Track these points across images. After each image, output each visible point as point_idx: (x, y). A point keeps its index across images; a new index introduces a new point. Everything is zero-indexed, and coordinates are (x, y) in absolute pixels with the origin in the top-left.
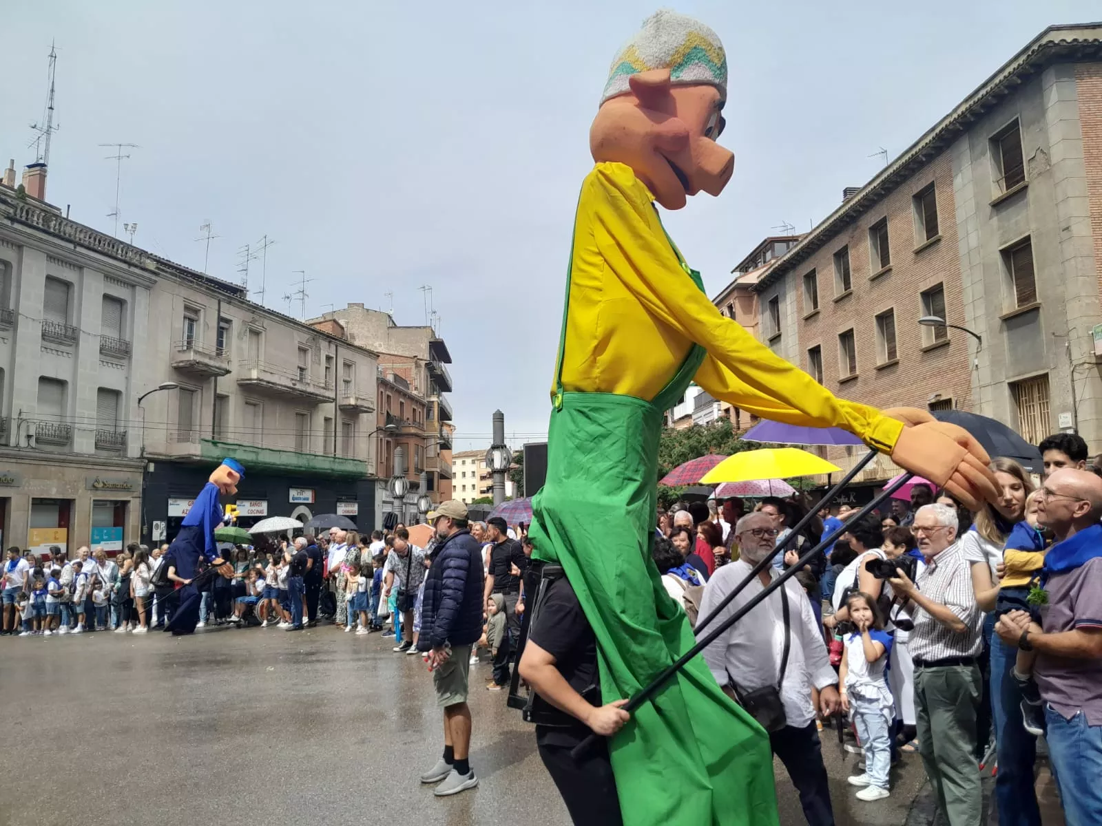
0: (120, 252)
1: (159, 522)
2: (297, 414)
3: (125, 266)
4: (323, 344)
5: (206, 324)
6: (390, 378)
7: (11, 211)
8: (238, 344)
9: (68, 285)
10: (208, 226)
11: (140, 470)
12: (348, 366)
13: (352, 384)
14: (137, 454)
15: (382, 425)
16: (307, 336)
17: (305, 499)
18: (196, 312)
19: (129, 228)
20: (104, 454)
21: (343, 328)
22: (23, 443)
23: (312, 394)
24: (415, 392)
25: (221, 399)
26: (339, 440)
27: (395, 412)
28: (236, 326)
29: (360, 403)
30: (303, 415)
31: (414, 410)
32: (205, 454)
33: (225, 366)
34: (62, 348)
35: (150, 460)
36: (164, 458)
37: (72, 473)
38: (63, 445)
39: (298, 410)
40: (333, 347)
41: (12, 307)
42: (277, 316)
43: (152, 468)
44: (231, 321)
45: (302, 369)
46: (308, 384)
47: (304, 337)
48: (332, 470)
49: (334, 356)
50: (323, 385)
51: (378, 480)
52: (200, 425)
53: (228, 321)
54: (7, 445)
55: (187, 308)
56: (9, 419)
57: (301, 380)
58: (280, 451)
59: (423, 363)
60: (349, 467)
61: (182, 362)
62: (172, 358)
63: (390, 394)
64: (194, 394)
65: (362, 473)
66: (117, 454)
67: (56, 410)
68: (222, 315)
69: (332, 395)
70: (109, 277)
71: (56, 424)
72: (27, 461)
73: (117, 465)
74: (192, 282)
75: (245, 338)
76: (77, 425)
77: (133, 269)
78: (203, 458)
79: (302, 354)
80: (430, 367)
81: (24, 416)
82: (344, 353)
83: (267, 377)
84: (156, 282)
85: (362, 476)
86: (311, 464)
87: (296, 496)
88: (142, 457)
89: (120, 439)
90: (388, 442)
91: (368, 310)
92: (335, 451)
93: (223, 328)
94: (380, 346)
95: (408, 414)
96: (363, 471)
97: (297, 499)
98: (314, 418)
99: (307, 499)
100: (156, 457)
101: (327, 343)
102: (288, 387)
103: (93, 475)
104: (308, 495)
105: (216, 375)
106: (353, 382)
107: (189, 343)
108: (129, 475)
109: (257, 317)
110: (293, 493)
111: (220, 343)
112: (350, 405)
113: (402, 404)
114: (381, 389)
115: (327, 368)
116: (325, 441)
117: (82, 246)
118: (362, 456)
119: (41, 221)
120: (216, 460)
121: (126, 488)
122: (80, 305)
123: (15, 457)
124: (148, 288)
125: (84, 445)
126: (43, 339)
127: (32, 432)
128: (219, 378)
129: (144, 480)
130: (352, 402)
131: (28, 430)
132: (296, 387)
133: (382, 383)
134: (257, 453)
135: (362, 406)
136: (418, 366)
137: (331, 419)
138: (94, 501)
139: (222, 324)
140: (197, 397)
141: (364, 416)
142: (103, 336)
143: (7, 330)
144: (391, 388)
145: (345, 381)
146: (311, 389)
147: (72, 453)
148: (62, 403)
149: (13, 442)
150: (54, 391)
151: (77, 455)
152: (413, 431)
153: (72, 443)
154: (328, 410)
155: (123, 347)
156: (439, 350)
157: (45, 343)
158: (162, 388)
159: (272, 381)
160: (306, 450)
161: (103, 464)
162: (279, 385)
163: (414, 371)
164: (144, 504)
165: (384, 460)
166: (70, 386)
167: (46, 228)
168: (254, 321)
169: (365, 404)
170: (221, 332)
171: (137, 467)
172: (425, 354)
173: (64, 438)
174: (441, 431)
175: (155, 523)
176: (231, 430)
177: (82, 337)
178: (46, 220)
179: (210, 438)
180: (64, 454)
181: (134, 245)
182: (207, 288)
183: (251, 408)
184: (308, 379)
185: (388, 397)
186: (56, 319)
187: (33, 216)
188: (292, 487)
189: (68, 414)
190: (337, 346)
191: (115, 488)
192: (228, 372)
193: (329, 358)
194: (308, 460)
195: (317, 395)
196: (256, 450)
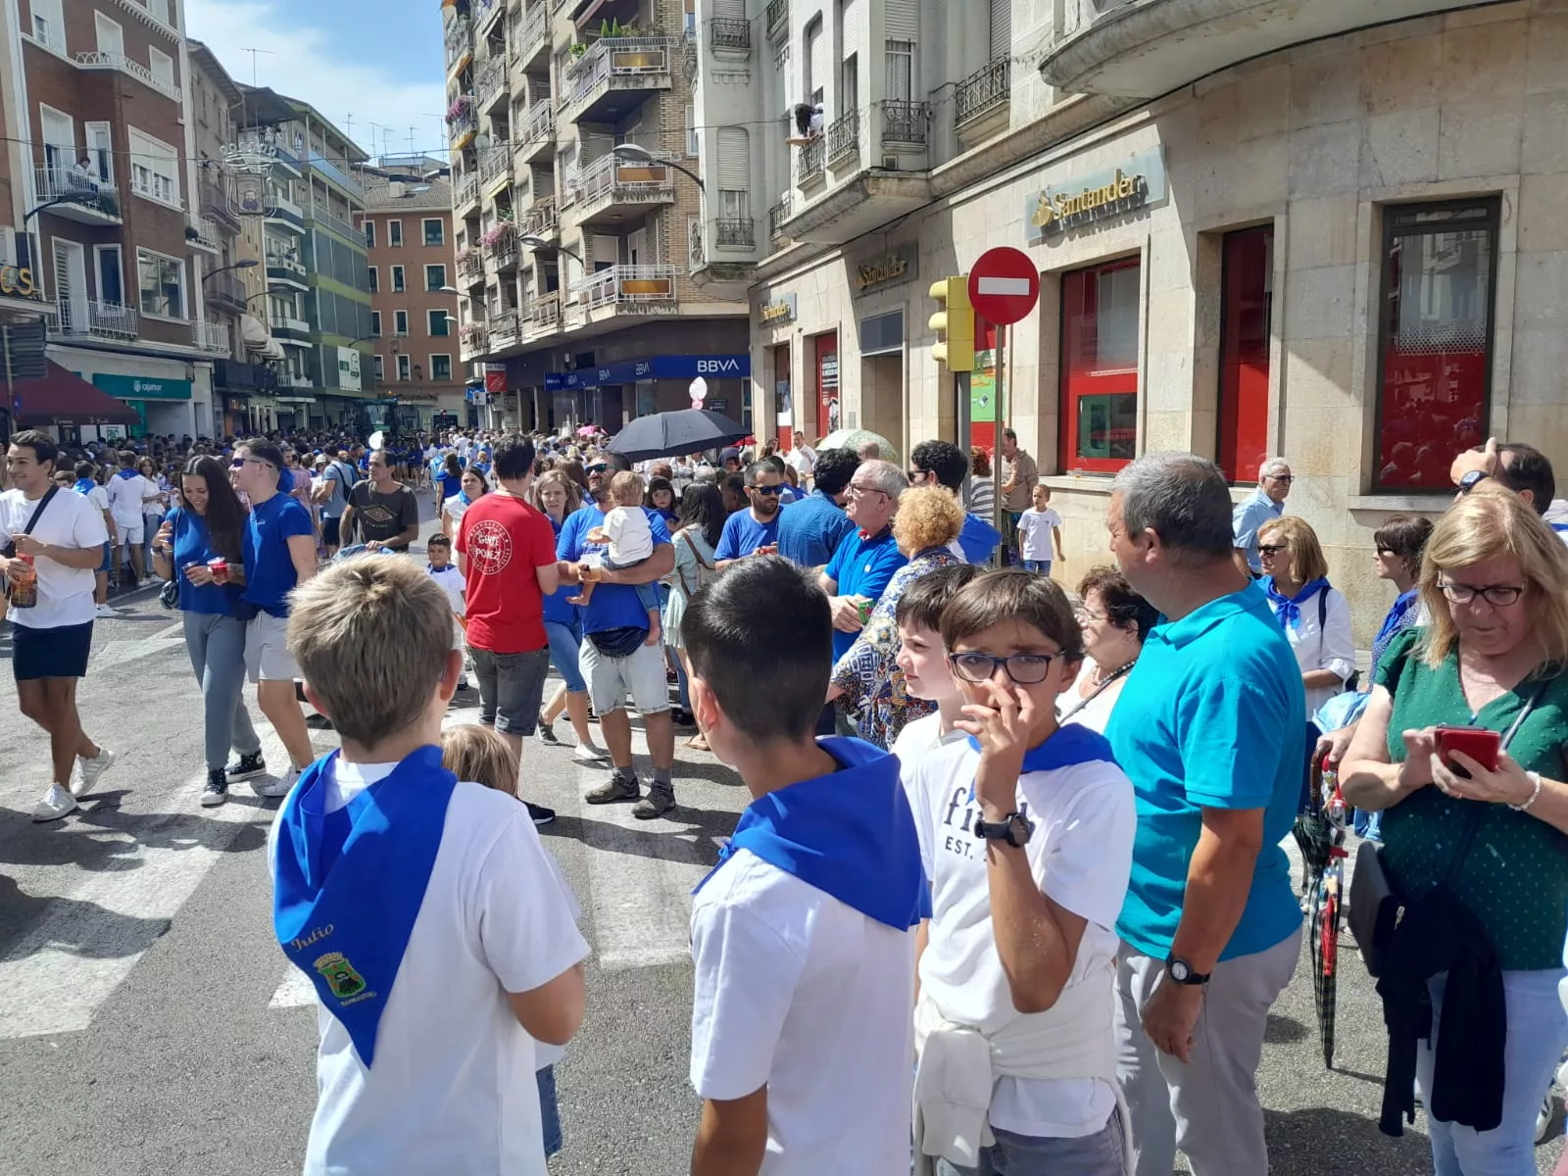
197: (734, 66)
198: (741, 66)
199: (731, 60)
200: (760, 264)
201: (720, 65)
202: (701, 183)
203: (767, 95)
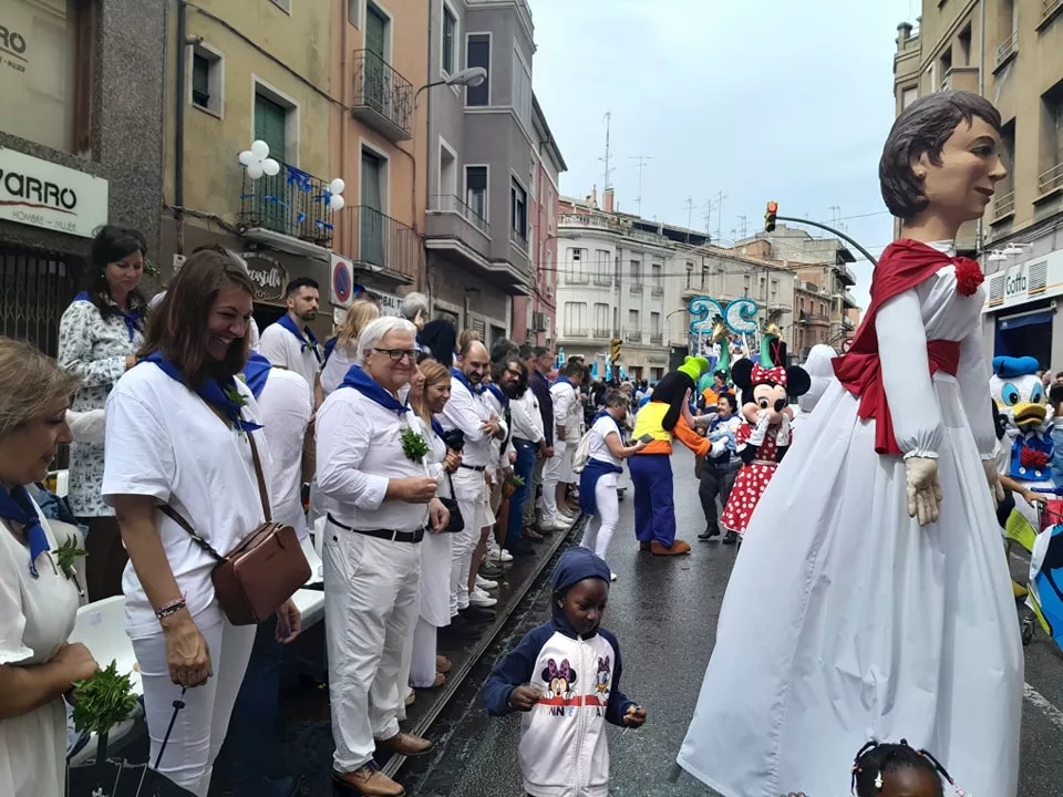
0: (658, 241)
4: (760, 272)
5: (696, 270)
6: (804, 287)
8: (712, 280)
9: (638, 263)
12: (774, 282)
13: (777, 295)
14: (667, 344)
15: (797, 320)
18: (692, 265)
20: (653, 345)
21: (770, 245)
24: (822, 293)
27: (807, 310)
28: (712, 270)
29: (782, 307)
31: (822, 305)
33: (707, 294)
34: (637, 295)
35: (673, 347)
36: (679, 346)
37: (643, 355)
38: (638, 341)
40: (766, 272)
41: (620, 279)
42: (733, 259)
43: (673, 351)
44: (709, 267)
45: (746, 289)
47: (748, 269)
49: (766, 278)
50: (759, 297)
53: (707, 267)
55: (688, 264)
57: (746, 296)
59: (830, 269)
61: (685, 294)
62: (682, 292)
63: (804, 297)
66: (659, 344)
67: (635, 325)
68: (705, 265)
69: (764, 304)
71: (635, 331)
73: (659, 350)
74: (690, 249)
75: (715, 275)
76: (643, 332)
77: (665, 250)
79: (747, 280)
80: (835, 270)
81: (625, 328)
82: (773, 275)
83: (728, 298)
84: (674, 254)
88: (669, 346)
89: (660, 337)
90: (801, 331)
93: (705, 272)
95: (817, 310)
100: (675, 345)
101: (762, 271)
103: (650, 355)
106: (777, 293)
107: (689, 284)
108: (664, 355)
109: (722, 262)
111: (703, 281)
112: (776, 309)
113: (812, 302)
114: (797, 296)
115: (761, 286)
117: (645, 243)
119: (627, 233)
121: (663, 362)
122: (643, 272)
124: (671, 257)
125: (646, 341)
126: (630, 292)
127: (628, 336)
129: (670, 357)
130: (777, 307)
131: (626, 335)
133: (799, 291)
135: (783, 309)
136: (825, 272)
138: (650, 368)
139: (704, 270)
141: (785, 315)
142: (652, 287)
143: (617, 290)
144: (806, 293)
145: (773, 293)
147: (642, 345)
148: (637, 321)
150: (634, 314)
151: (644, 346)
152: (820, 322)
153: (641, 340)
154: (762, 313)
155: (660, 290)
156: (844, 255)
157: (631, 294)
158: (678, 311)
159: (731, 299)
161: (654, 350)
163: (822, 275)
165: (798, 343)
166: (640, 312)
168: (720, 264)
169: (786, 308)
170: (704, 274)
171: (667, 351)
172: (832, 261)
173: (638, 337)
174: (844, 319)
177: (645, 289)
178: (629, 233)
180: (639, 345)
182: (698, 252)
184: (750, 294)
185: (802, 299)
186: (635, 281)
187: (624, 232)
189: (640, 327)
190: (768, 271)
191: (658, 361)
192: (709, 297)
193: (762, 280)
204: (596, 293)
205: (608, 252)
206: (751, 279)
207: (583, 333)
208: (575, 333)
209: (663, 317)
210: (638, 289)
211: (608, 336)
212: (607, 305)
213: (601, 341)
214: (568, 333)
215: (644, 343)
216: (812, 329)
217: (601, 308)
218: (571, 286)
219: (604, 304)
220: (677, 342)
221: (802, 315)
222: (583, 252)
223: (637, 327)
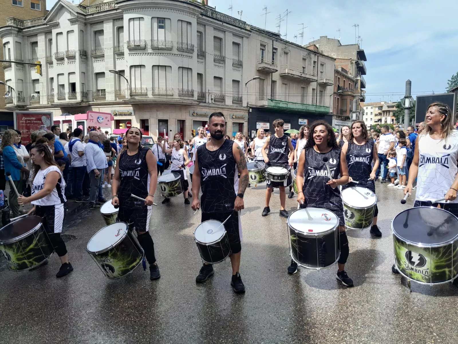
0: (237, 24)
1: (253, 131)
2: (302, 87)
3: (239, 29)
4: (313, 56)
5: (268, 51)
6: (340, 69)
7: (202, 11)
8: (280, 58)
9: (220, 39)
10: (266, 8)
11: (247, 111)
12: (322, 65)
13: (324, 73)
14: (246, 106)
15: (336, 91)
16: (306, 53)
17: (304, 123)
18: (264, 46)
19: (240, 13)
20: (235, 105)
21: (318, 48)
22: (210, 102)
23: (308, 78)
24: (350, 76)
25: (273, 82)
26: (318, 97)
27: (341, 85)
28: (279, 51)
29: (327, 81)
30: (304, 88)
31: (350, 84)
32: (269, 104)
33: (275, 68)
34: (220, 65)
35: (250, 108)
36: (255, 106)
37: (225, 112)
38: (222, 102)
39: (302, 86)
40: (316, 57)
41: (204, 50)
42: (295, 45)
43: (251, 110)
44: (277, 49)
45: (304, 68)
46: (307, 74)
47: (305, 53)
48: (316, 111)
49: (317, 61)
50: (312, 74)
51: (333, 115)
52: (267, 93)
53: (276, 49)
54: (205, 102)
55: (261, 45)
56: (205, 93)
57: (303, 72)
58: (295, 103)
59: (354, 62)
60: (322, 110)
61: (260, 68)
62: (257, 67)
63: (340, 77)
64: (265, 81)
65: (327, 112)
66: (239, 105)
67: (219, 89)
68: (274, 46)
69: (315, 78)
70: (234, 35)
71: (220, 94)
72: (212, 108)
73: (240, 109)
74: (263, 33)
75: (282, 56)
76: (226, 95)
77: (242, 30)
78: (269, 107)
79: (304, 61)
80: (357, 63)
81: (210, 92)
82: (321, 59)
83: (291, 72)
84: (250, 35)
85: (327, 114)
86: (307, 109)
87: (301, 122)
88: (247, 106)
89: (240, 100)
90: (338, 99)
91: (329, 39)
92: (316, 103)
93: (274, 52)
94: (334, 55)
95: (347, 86)
96: (328, 111)
97: (301, 123)
98: (308, 88)
99: (305, 123)
100: (252, 106)
101: (314, 55)
102: (299, 76)
103: (232, 113)
104: (306, 121)
105: (272, 72)
106: (324, 72)
107: (262, 60)
108: (243, 113)
109: (287, 46)
110: (300, 120)
111: (273, 59)
112: (323, 82)
113: (344, 81)
114: (336, 75)
115: (314, 66)
116: (313, 99)
117: (225, 22)
118: (327, 104)
119: (210, 14)
120: (273, 107)
121: (242, 118)
122: (225, 47)
123: (208, 106)
124: (247, 38)
125: (229, 102)
126: (214, 62)
127: (213, 98)
128: (273, 74)
129: (248, 115)
131: (211, 97)
132: (302, 76)
133: (337, 72)
134: (287, 104)
135: (328, 83)
136: (352, 63)
137: (315, 89)
138: (233, 123)
139: (274, 51)
140: (266, 81)
141: (328, 87)
142: (233, 59)
143: (203, 59)
144: (340, 74)
145: (321, 72)
146: (308, 76)
147: (225, 105)
148: (221, 87)
149: (207, 101)
150: (218, 81)
151: (227, 106)
152: (350, 93)
153: (225, 102)
154: (314, 85)
155: (240, 63)
156: (361, 55)
157: (215, 63)
158: (254, 79)
159: (293, 74)
160: (305, 103)
161: (235, 109)
162: (296, 75)
163: (350, 66)
164: (249, 124)
165: (336, 107)
166: (223, 79)
167: (212, 17)
168: (286, 48)
169: (330, 82)
170: (273, 53)
171: (246, 110)
172: (355, 57)
173: (222, 99)
174: (361, 93)
175: (252, 131)
176: (277, 94)
177: (227, 60)
178: (212, 14)
179: (270, 98)
180: (223, 105)
181: (242, 20)
182: (269, 36)
183: (285, 85)
184: (306, 71)
186: (218, 53)
187: (208, 12)
188: (300, 118)
189: (223, 90)
190: (318, 56)
191: (239, 118)
192: (277, 71)
193: (315, 62)
194: (306, 107)
195: (310, 79)
196: (286, 103)
197: (20, 68)
198: (21, 68)
199: (20, 67)
200: (27, 106)
201: (17, 67)
202: (14, 89)
203: (28, 75)
204: (179, 59)
205: (190, 23)
206: (307, 61)
207: (169, 93)
208: (163, 92)
209: (242, 85)
210: (220, 60)
211: (193, 95)
212: (191, 69)
213: (187, 100)
214: (156, 92)
215: (227, 104)
216: (345, 97)
217: (185, 72)
218: (157, 51)
219: (188, 68)
220: (254, 103)
221: (339, 88)
222: (167, 21)
223: (221, 91)
